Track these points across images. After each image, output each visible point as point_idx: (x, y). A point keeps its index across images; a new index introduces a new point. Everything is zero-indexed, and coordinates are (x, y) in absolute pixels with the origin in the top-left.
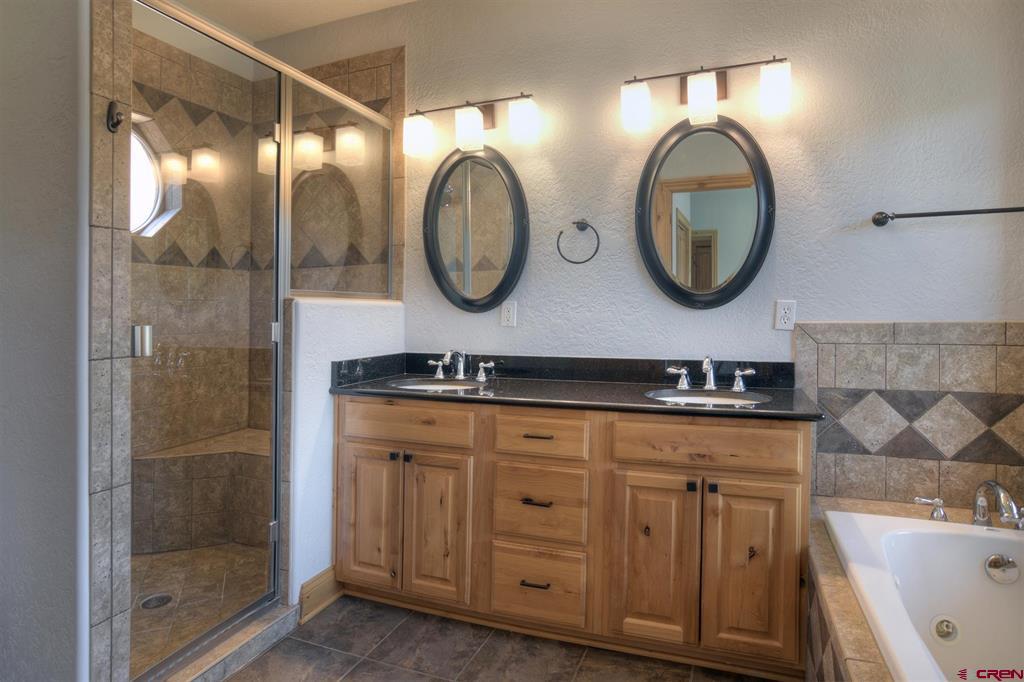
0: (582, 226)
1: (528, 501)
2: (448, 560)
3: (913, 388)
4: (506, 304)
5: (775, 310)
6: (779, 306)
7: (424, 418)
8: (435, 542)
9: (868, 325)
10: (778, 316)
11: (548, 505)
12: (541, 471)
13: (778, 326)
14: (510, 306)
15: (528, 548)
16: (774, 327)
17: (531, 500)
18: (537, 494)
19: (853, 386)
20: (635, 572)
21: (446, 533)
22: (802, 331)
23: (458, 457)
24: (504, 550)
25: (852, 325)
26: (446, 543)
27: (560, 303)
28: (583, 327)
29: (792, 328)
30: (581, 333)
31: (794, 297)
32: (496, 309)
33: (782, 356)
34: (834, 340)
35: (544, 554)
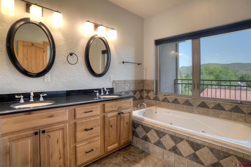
0: (71, 54)
1: (86, 130)
2: (61, 160)
3: (127, 90)
4: (46, 75)
5: (110, 78)
6: (111, 77)
7: (49, 115)
8: (56, 156)
9: (122, 80)
10: (111, 79)
11: (92, 129)
12: (89, 121)
13: (111, 81)
14: (48, 76)
15: (86, 143)
16: (110, 81)
17: (87, 129)
18: (88, 127)
19: (121, 91)
20: (109, 136)
21: (60, 151)
22: (114, 82)
23: (63, 125)
24: (80, 146)
25: (120, 80)
26: (60, 154)
27: (65, 75)
28: (71, 82)
29: (112, 81)
30: (71, 83)
31: (113, 75)
32: (42, 77)
33: (111, 87)
34: (118, 83)
35: (91, 142)
